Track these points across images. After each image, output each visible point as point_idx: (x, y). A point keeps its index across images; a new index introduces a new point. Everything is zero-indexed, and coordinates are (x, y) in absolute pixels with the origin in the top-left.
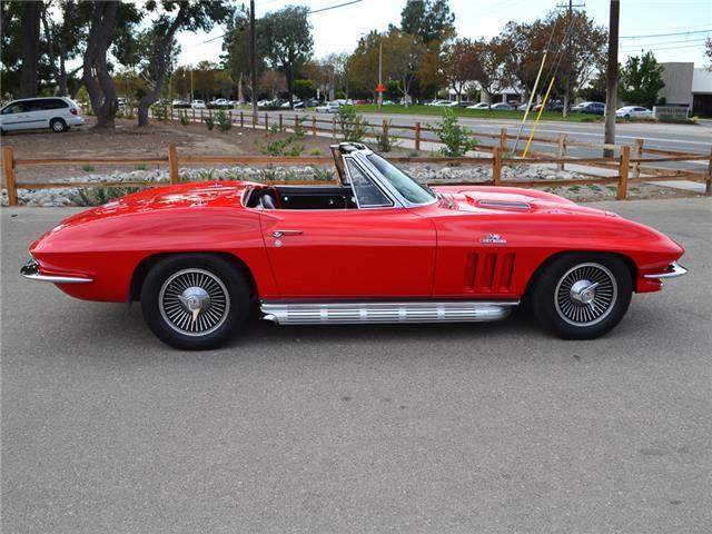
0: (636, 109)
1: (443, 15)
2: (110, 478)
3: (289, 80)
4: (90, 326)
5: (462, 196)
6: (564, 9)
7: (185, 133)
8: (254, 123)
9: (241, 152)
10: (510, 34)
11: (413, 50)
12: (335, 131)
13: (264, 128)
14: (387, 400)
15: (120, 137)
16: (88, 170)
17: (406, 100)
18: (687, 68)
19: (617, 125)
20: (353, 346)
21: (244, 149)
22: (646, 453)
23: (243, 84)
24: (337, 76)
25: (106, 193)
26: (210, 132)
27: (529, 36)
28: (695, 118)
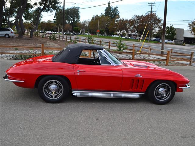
0: (168, 41)
1: (116, 12)
2: (31, 140)
3: (73, 27)
4: (21, 94)
5: (128, 63)
6: (150, 12)
7: (43, 40)
8: (63, 39)
9: (59, 46)
10: (135, 18)
11: (108, 21)
12: (86, 42)
13: (66, 40)
14: (109, 120)
15: (25, 40)
16: (16, 49)
17: (105, 35)
18: (182, 30)
19: (165, 45)
20: (98, 104)
21: (60, 46)
22: (182, 137)
23: (60, 27)
24: (86, 27)
25: (22, 56)
26: (50, 40)
27: (140, 19)
28: (184, 44)
